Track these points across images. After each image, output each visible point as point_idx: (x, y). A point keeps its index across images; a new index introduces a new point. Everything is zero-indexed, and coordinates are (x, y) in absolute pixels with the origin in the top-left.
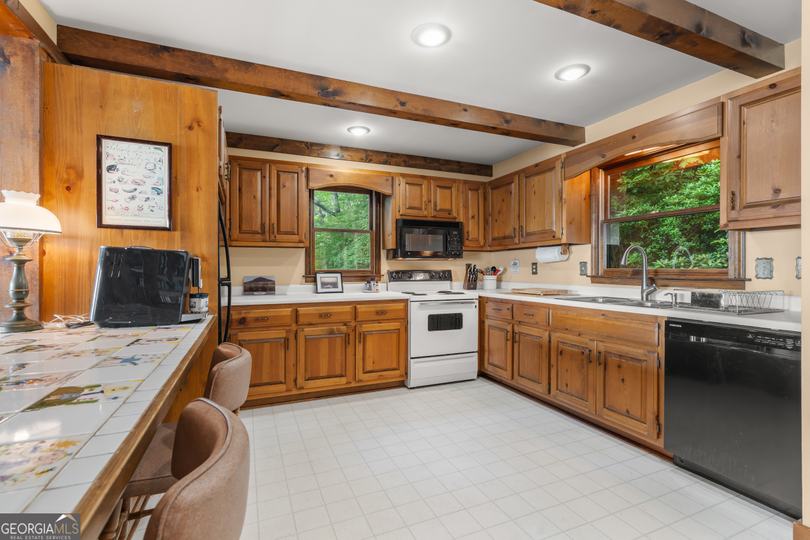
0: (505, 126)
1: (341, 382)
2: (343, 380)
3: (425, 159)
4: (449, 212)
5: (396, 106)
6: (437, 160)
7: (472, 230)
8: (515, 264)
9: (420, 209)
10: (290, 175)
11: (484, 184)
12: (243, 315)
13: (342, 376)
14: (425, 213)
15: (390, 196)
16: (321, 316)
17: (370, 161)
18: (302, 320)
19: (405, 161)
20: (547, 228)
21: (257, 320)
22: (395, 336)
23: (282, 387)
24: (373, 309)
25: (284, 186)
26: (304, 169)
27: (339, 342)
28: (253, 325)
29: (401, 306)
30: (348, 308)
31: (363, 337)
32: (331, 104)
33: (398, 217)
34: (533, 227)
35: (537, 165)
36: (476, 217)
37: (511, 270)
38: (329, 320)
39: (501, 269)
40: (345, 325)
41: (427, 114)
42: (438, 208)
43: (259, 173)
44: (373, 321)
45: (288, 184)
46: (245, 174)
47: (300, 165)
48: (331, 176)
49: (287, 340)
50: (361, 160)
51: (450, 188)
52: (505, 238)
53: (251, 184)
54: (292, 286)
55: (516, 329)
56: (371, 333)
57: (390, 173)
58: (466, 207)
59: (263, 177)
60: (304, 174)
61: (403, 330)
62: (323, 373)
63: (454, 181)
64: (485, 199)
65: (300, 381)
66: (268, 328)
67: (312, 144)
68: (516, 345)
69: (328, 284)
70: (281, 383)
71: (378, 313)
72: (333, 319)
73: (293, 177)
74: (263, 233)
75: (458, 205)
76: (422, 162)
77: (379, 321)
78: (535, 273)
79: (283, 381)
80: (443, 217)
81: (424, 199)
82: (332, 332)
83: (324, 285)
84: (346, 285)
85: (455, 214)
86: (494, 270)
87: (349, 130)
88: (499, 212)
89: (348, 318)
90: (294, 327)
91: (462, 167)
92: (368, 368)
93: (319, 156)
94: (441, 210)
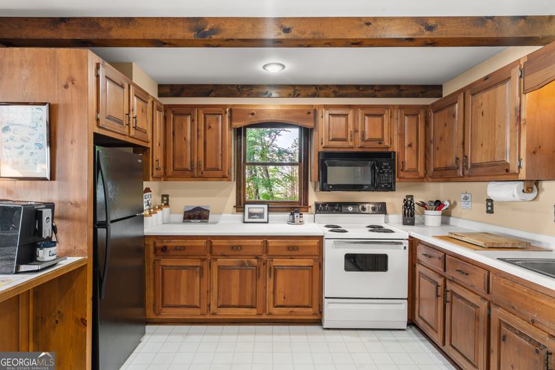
0: (427, 35)
1: (252, 313)
2: (254, 311)
3: (358, 87)
4: (380, 141)
5: (280, 34)
6: (372, 87)
7: (409, 159)
8: (466, 198)
9: (345, 140)
10: (215, 117)
11: (425, 107)
12: (164, 244)
13: (252, 307)
14: (351, 144)
15: (312, 129)
16: (232, 247)
17: (298, 96)
18: (215, 251)
19: (334, 92)
20: (498, 159)
21: (176, 248)
22: (307, 272)
23: (197, 311)
24: (285, 244)
25: (210, 127)
26: (227, 110)
27: (249, 273)
28: (172, 253)
29: (315, 242)
30: (259, 242)
31: (274, 271)
32: (212, 43)
33: (321, 150)
34: (480, 157)
35: (486, 78)
36: (414, 145)
37: (461, 205)
38: (240, 253)
39: (447, 203)
40: (257, 258)
41: (317, 37)
42: (367, 138)
43: (189, 118)
44: (285, 256)
45: (213, 125)
46: (178, 119)
47: (224, 107)
48: (253, 114)
49: (202, 268)
50: (290, 96)
51: (381, 115)
52: (447, 169)
53: (182, 127)
54: (223, 215)
55: (450, 286)
56: (282, 268)
57: (312, 106)
58: (402, 135)
59: (193, 121)
60: (227, 115)
61: (316, 267)
62: (235, 302)
63: (387, 107)
64: (427, 124)
65: (213, 308)
66: (186, 257)
67: (243, 86)
68: (448, 305)
69: (254, 214)
70: (197, 307)
71: (289, 248)
72: (244, 252)
73: (218, 119)
74: (192, 170)
75: (391, 133)
76: (355, 91)
77: (291, 257)
78: (490, 212)
79: (198, 306)
80: (373, 147)
81: (351, 129)
82: (243, 264)
83: (251, 215)
84: (272, 216)
85: (386, 143)
86: (438, 204)
87: (264, 67)
88: (441, 138)
89: (259, 251)
90: (209, 257)
91: (402, 90)
92: (279, 302)
93: (249, 96)
94: (370, 140)
